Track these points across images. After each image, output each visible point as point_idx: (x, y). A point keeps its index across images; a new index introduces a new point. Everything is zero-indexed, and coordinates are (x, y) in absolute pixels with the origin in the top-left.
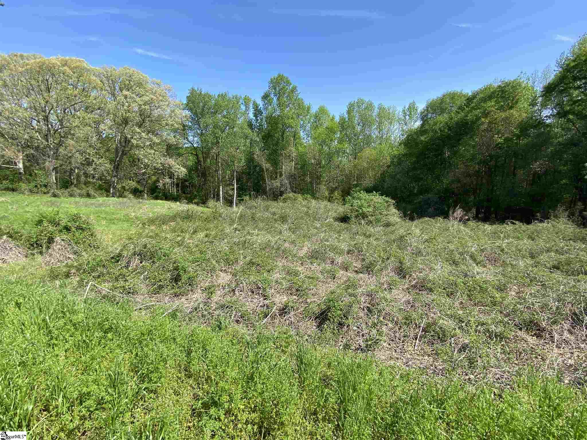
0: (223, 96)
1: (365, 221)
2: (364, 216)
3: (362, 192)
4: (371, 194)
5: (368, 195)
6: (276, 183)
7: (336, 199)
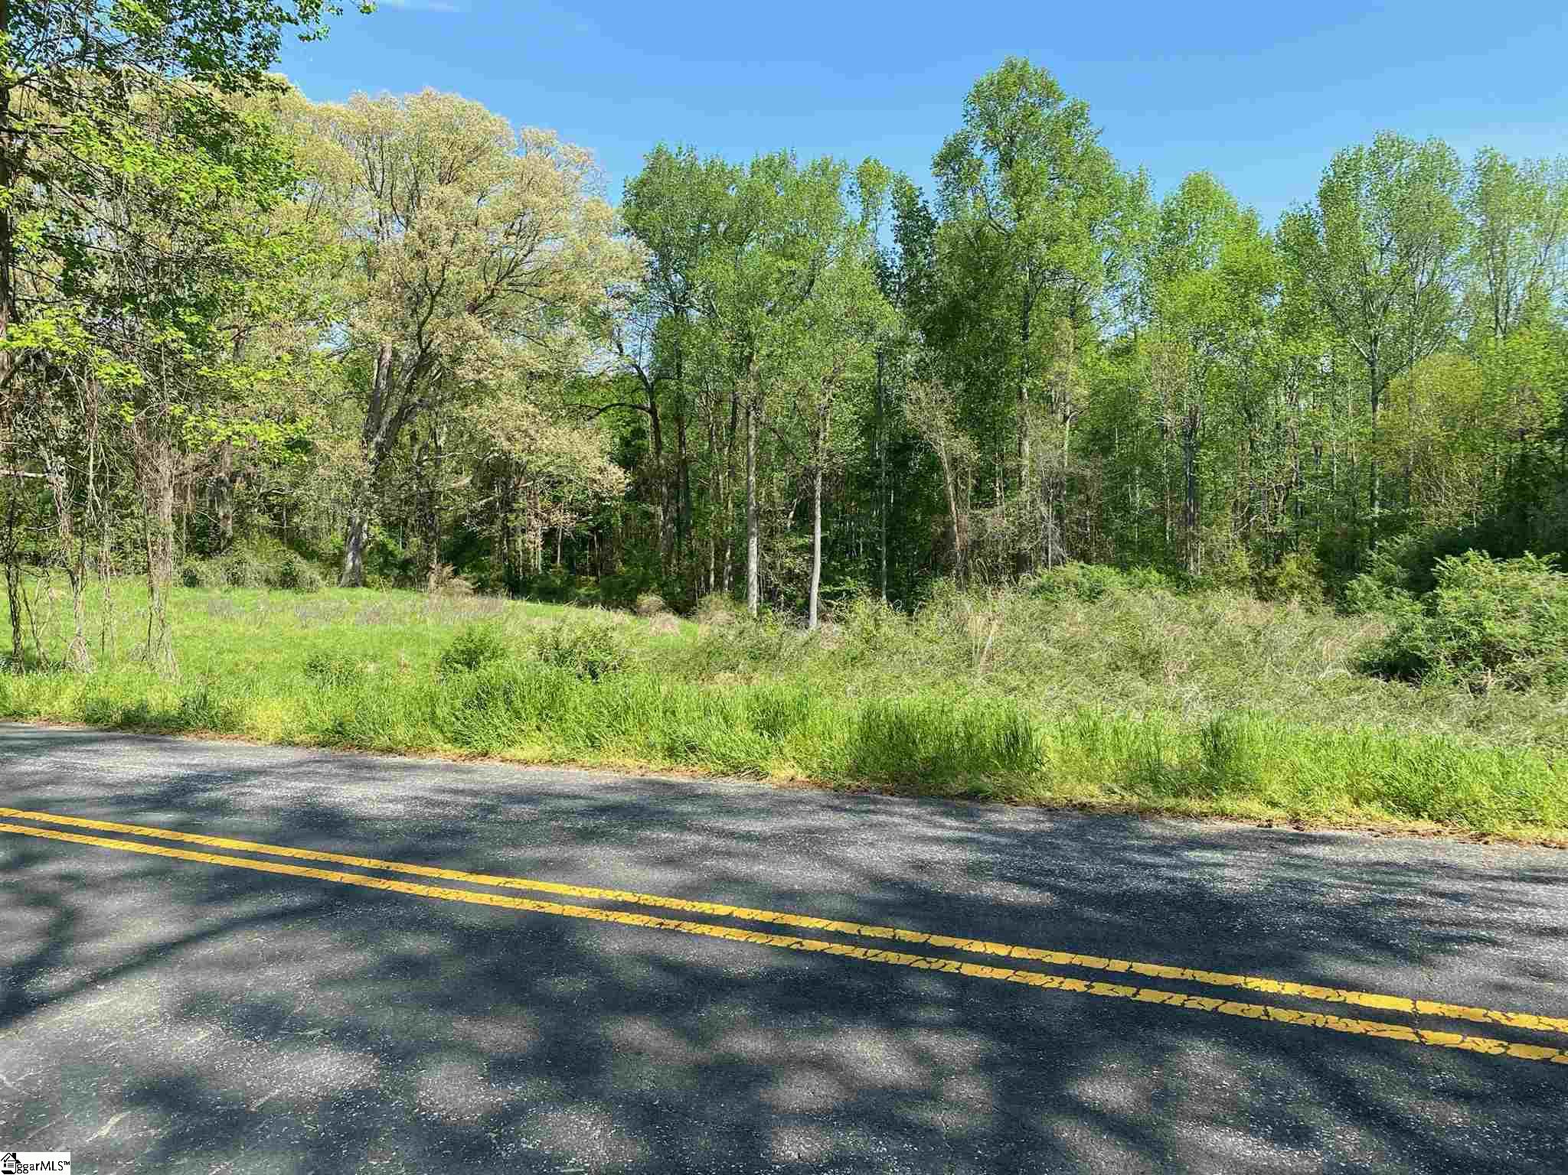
0: (774, 169)
1: (1498, 675)
2: (1493, 655)
3: (1470, 553)
4: (1516, 562)
5: (1502, 569)
6: (997, 521)
7: (1292, 587)
